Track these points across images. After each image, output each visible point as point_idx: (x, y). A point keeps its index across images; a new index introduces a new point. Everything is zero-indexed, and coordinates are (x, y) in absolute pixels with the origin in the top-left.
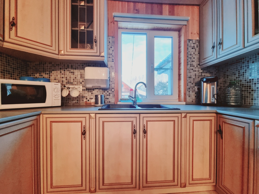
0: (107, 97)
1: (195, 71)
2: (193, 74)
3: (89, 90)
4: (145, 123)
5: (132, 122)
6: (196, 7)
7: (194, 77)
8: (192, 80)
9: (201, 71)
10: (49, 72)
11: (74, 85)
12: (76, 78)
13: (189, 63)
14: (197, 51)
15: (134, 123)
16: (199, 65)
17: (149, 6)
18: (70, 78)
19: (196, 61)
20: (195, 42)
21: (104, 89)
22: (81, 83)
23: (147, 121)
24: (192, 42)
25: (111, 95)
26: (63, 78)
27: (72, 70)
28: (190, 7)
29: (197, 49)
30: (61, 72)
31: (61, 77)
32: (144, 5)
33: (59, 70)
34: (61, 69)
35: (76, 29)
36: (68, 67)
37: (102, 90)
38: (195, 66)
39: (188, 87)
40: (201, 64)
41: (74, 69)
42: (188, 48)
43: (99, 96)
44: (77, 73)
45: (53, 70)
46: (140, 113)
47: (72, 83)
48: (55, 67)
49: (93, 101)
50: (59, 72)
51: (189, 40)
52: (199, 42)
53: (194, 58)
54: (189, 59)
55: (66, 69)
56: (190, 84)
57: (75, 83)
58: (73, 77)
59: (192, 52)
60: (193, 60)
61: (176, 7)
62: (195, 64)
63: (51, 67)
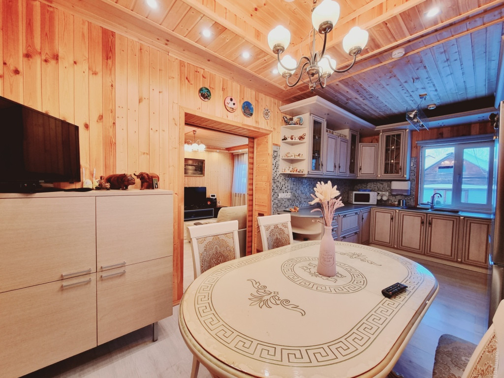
0: (408, 201)
5: (421, 217)
17: (455, 128)
21: (406, 196)
22: (388, 191)
23: (432, 218)
25: (412, 200)
31: (374, 187)
32: (449, 128)
35: (388, 162)
36: (379, 181)
41: (383, 182)
43: (401, 200)
46: (427, 213)
47: (381, 190)
57: (384, 190)
58: (382, 186)
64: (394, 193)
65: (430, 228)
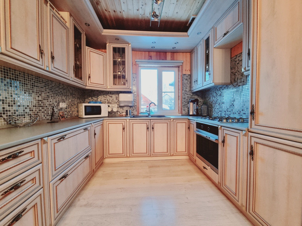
0: (133, 111)
1: (188, 94)
2: (186, 96)
3: (121, 107)
4: (153, 124)
5: (147, 123)
6: (188, 53)
7: (187, 98)
8: (186, 100)
9: (192, 94)
10: (97, 96)
11: (112, 104)
12: (113, 100)
13: (184, 89)
14: (189, 81)
15: (148, 124)
16: (190, 90)
17: (158, 53)
18: (110, 100)
19: (188, 88)
20: (188, 76)
21: (131, 107)
22: (116, 103)
23: (154, 123)
24: (186, 76)
25: (135, 110)
26: (105, 100)
27: (111, 95)
28: (185, 53)
29: (189, 80)
30: (104, 96)
31: (104, 100)
32: (155, 53)
33: (103, 95)
34: (104, 94)
35: (116, 74)
36: (108, 93)
37: (129, 107)
38: (188, 91)
39: (183, 105)
40: (191, 90)
41: (112, 94)
42: (183, 80)
43: (128, 111)
44: (114, 96)
45: (99, 95)
46: (150, 119)
47: (111, 103)
48: (100, 93)
49: (124, 114)
50: (103, 96)
51: (184, 74)
52: (190, 76)
53: (187, 86)
54: (184, 87)
55: (107, 94)
56: (184, 103)
57: (113, 103)
58: (111, 99)
59: (186, 82)
60: (187, 87)
61: (175, 54)
62: (188, 90)
63: (98, 93)
64: (122, 105)
65: (153, 132)
